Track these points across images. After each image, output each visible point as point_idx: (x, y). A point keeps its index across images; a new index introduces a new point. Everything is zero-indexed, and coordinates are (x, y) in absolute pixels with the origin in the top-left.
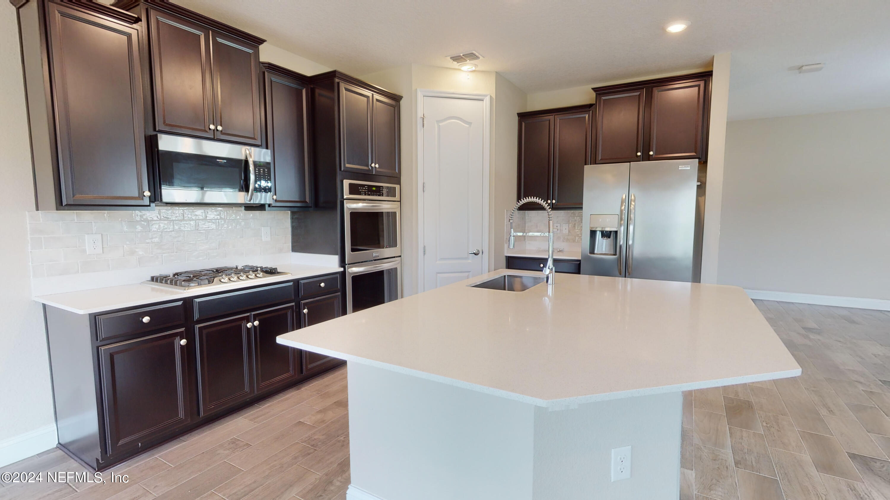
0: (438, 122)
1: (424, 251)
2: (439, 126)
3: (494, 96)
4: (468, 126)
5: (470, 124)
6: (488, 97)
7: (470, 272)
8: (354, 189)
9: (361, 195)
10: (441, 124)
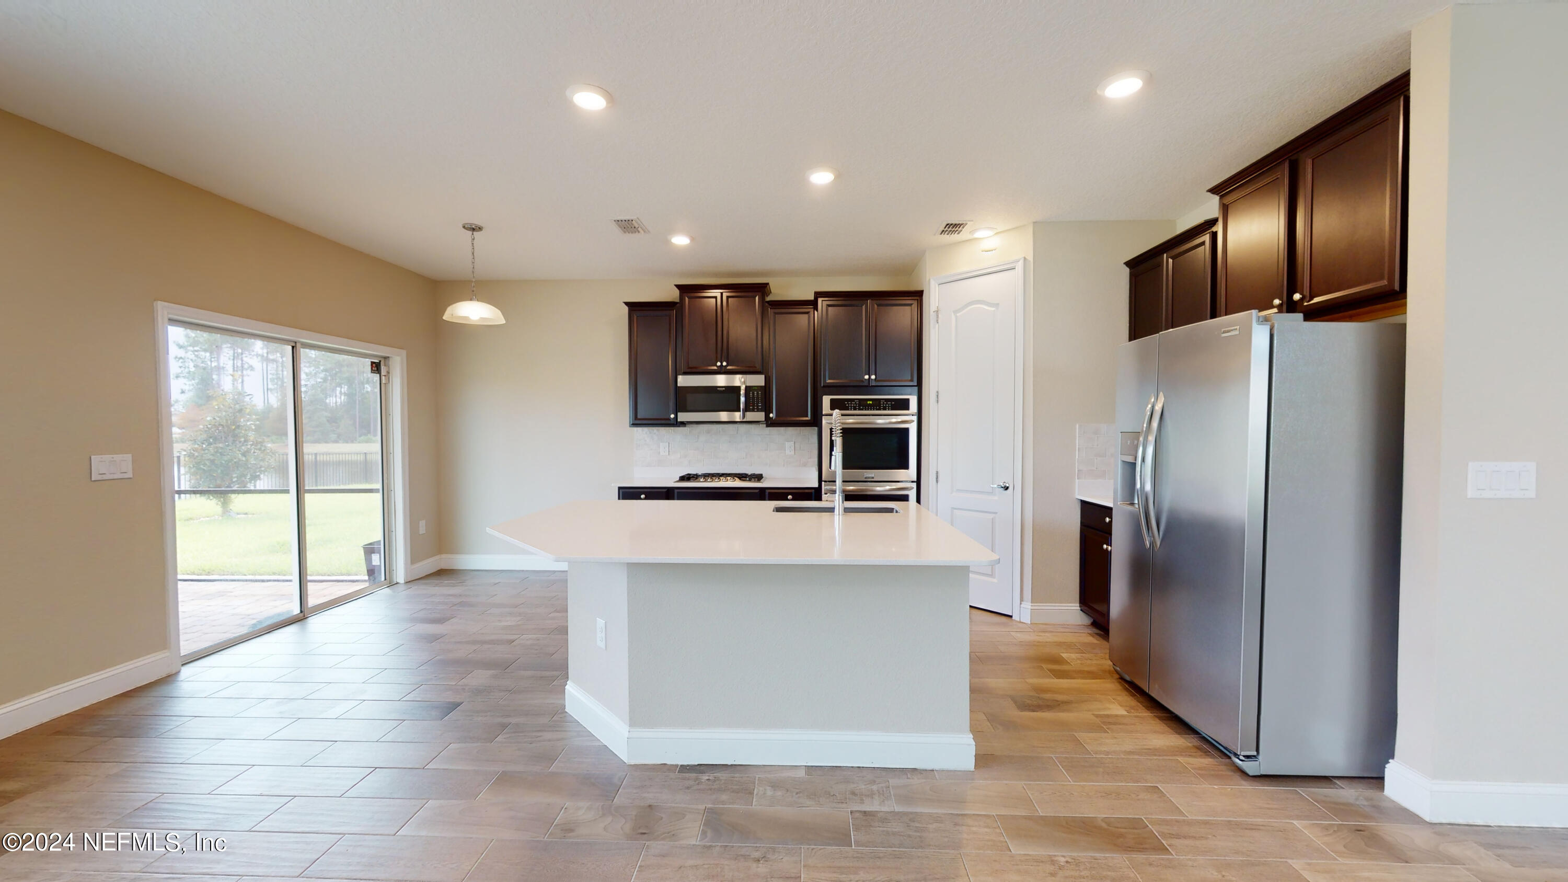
0: (956, 312)
1: (937, 478)
2: (956, 317)
3: (1030, 258)
4: (993, 309)
5: (996, 305)
6: (1020, 262)
7: (996, 513)
8: (835, 405)
9: (849, 410)
10: (958, 315)
